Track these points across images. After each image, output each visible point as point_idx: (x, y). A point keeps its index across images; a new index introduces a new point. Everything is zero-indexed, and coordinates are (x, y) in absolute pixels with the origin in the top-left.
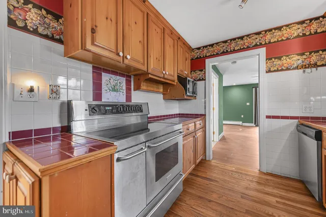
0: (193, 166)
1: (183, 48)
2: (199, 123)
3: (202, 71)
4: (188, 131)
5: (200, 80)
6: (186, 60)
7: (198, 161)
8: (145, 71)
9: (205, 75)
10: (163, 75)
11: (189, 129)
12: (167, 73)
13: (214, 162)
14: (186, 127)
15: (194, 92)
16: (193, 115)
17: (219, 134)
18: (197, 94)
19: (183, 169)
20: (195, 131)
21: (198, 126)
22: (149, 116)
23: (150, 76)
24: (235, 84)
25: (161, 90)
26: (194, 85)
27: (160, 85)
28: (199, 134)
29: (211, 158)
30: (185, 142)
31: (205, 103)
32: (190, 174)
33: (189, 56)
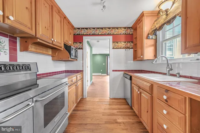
0: (75, 105)
1: (68, 26)
2: (79, 76)
3: (81, 43)
4: (72, 82)
5: (79, 49)
6: (70, 34)
7: (78, 101)
8: (33, 36)
9: (83, 46)
10: (51, 42)
11: (72, 81)
12: (55, 41)
13: (88, 99)
14: (70, 80)
15: (76, 56)
16: (75, 71)
17: (91, 81)
18: (78, 58)
19: (68, 110)
20: (77, 82)
21: (79, 78)
22: (37, 73)
23: (38, 40)
24: (98, 53)
25: (50, 53)
26: (76, 52)
27: (49, 49)
28: (79, 83)
29: (87, 96)
30: (70, 90)
31: (83, 64)
32: (74, 110)
33: (72, 32)
